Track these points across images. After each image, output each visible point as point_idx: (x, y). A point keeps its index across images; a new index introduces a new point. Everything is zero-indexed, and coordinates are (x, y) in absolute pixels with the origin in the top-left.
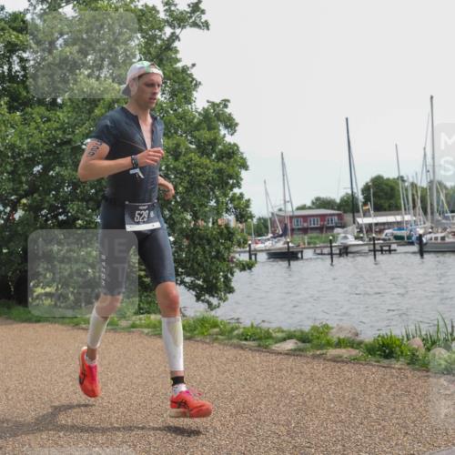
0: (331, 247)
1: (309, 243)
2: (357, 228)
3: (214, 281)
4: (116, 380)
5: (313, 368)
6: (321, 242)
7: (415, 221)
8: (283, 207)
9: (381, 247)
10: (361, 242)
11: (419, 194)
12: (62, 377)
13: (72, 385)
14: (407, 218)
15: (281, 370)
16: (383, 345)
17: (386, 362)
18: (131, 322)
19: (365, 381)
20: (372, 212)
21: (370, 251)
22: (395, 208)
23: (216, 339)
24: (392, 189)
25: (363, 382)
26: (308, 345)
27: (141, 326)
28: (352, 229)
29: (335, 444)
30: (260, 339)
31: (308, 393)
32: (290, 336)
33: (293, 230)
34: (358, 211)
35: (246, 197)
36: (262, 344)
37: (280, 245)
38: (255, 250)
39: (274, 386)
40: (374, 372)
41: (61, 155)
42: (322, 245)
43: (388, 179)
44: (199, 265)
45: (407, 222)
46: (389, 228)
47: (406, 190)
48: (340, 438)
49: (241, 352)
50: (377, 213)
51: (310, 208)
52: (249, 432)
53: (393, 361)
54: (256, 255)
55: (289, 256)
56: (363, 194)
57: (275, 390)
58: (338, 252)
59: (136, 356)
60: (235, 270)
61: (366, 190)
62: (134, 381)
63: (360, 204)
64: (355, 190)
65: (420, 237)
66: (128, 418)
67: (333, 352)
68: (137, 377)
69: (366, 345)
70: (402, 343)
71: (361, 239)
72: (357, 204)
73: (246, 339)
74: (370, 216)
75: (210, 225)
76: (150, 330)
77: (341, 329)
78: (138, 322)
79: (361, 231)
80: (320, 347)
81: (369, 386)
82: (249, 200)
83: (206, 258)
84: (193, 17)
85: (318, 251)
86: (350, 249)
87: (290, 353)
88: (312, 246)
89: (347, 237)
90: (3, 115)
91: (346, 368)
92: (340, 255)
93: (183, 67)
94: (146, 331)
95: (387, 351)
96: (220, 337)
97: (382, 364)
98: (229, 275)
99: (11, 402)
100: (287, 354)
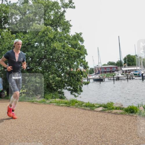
0: (114, 77)
1: (106, 76)
2: (122, 71)
3: (76, 88)
4: (45, 119)
5: (108, 116)
6: (110, 76)
7: (141, 69)
8: (98, 65)
9: (130, 77)
10: (123, 76)
11: (142, 61)
12: (28, 118)
13: (32, 121)
14: (138, 68)
15: (98, 117)
16: (131, 109)
17: (132, 114)
18: (50, 101)
19: (125, 120)
20: (127, 66)
21: (126, 79)
22: (134, 65)
23: (77, 107)
24: (133, 59)
25: (124, 121)
26: (106, 109)
27: (53, 103)
28: (120, 72)
29: (115, 140)
30: (91, 107)
31: (106, 124)
32: (101, 106)
33: (101, 72)
34: (122, 66)
35: (86, 61)
36: (91, 108)
37: (97, 77)
38: (89, 78)
39: (95, 122)
40: (128, 118)
41: (28, 48)
42: (111, 77)
43: (132, 56)
44: (71, 83)
45: (138, 69)
46: (132, 71)
47: (138, 59)
48: (117, 138)
49: (85, 111)
50: (129, 67)
51: (107, 65)
52: (87, 136)
53: (134, 114)
54: (89, 80)
55: (100, 80)
56: (124, 60)
57: (96, 123)
58: (116, 79)
59: (52, 112)
60: (83, 85)
61: (125, 59)
62: (51, 120)
63: (123, 64)
64: (121, 59)
65: (142, 74)
66: (49, 132)
67: (114, 111)
68: (52, 119)
69: (125, 109)
70: (137, 108)
71: (123, 75)
72: (122, 64)
73: (86, 107)
74: (126, 67)
75: (75, 70)
76: (56, 104)
77: (117, 104)
78: (52, 101)
79: (123, 72)
80: (110, 109)
81: (126, 122)
82: (87, 62)
83: (73, 81)
84: (70, 5)
85: (110, 79)
86: (120, 78)
87: (100, 111)
88: (107, 77)
89: (119, 74)
90: (10, 35)
91: (119, 116)
92: (117, 80)
93: (67, 21)
94: (55, 104)
95: (132, 111)
96: (78, 106)
97: (130, 115)
98: (81, 86)
99: (12, 127)
100: (100, 112)
